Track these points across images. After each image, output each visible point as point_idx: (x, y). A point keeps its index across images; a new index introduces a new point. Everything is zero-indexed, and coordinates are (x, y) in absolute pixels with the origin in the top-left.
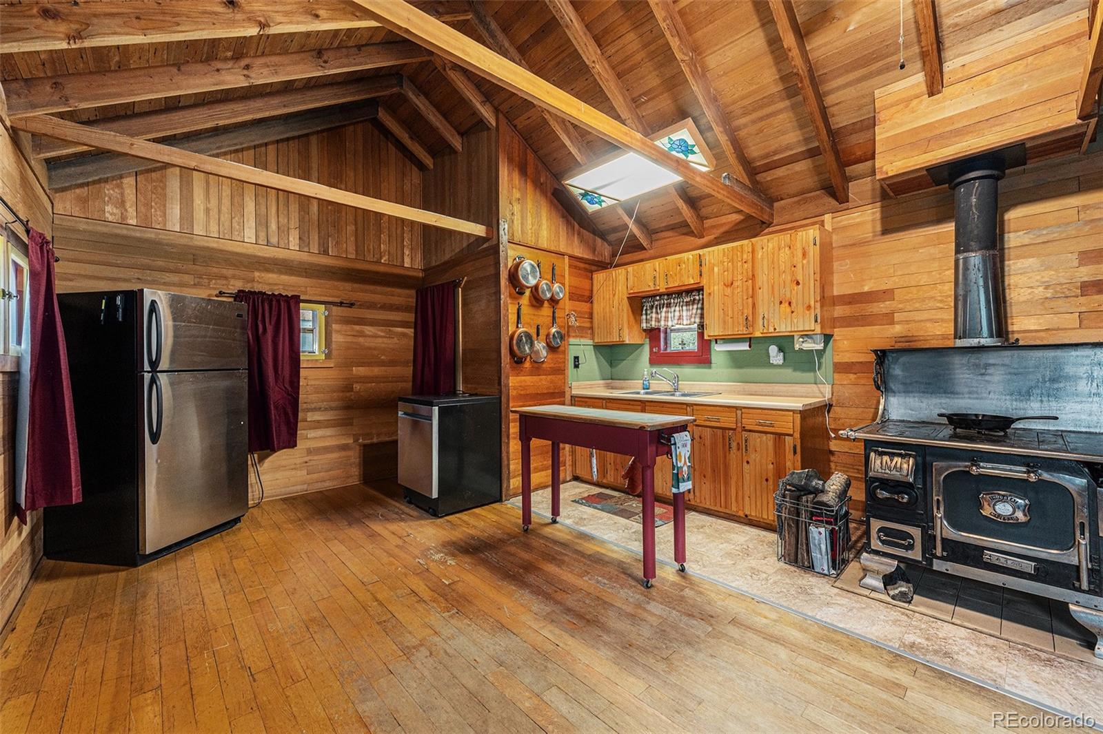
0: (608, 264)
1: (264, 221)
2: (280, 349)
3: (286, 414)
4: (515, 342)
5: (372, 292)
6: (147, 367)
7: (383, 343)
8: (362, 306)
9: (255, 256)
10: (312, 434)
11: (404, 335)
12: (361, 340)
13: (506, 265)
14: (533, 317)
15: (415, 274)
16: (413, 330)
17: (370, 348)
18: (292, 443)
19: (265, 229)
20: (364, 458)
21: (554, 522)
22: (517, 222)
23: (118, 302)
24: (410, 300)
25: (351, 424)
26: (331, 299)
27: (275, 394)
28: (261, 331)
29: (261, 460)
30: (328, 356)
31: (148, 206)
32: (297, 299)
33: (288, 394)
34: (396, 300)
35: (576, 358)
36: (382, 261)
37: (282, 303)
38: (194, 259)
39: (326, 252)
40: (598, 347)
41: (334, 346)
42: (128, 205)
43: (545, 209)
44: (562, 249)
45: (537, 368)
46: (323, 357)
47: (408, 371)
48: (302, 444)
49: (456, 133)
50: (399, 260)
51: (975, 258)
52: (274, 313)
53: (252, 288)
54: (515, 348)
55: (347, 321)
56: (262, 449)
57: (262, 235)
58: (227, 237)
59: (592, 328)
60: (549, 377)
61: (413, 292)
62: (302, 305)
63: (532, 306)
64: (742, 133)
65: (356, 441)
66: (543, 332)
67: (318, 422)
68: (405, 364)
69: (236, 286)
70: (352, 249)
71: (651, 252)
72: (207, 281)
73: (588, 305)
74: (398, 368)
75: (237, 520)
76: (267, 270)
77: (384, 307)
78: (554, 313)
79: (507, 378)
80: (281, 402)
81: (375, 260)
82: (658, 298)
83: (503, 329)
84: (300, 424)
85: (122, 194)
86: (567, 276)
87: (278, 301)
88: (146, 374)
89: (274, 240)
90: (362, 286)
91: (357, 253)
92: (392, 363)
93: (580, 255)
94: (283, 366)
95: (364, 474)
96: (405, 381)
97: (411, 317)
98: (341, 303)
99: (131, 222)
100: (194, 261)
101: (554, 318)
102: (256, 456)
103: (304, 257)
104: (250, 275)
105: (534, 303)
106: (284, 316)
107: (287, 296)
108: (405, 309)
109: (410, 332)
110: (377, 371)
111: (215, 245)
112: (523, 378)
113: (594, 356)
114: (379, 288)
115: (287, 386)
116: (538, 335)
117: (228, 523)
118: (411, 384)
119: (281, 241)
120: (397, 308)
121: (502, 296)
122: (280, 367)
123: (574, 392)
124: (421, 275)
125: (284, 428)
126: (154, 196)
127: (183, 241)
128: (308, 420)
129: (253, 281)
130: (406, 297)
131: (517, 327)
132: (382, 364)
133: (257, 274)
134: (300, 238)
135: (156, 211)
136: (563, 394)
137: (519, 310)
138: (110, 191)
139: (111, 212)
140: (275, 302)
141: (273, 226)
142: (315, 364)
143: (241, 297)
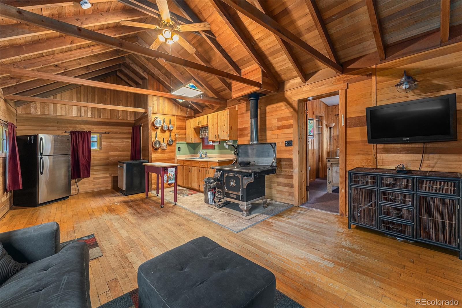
0: (193, 117)
1: (79, 109)
2: (85, 148)
3: (86, 167)
4: (153, 144)
5: (116, 129)
6: (39, 155)
7: (120, 144)
8: (112, 133)
9: (76, 120)
10: (95, 173)
11: (128, 142)
12: (112, 144)
13: (151, 121)
14: (162, 136)
15: (131, 122)
16: (131, 140)
17: (115, 146)
18: (88, 176)
19: (80, 112)
20: (113, 180)
21: (157, 196)
22: (156, 106)
23: (32, 138)
24: (130, 130)
25: (109, 170)
26: (102, 132)
27: (82, 161)
28: (78, 142)
29: (78, 181)
30: (101, 149)
31: (44, 108)
32: (90, 132)
33: (87, 161)
34: (125, 131)
35: (179, 148)
36: (120, 119)
37: (85, 134)
38: (57, 122)
39: (100, 117)
40: (188, 144)
41: (103, 146)
42: (38, 109)
43: (167, 102)
44: (174, 114)
45: (163, 151)
46: (99, 149)
47: (129, 153)
48: (92, 176)
49: (140, 79)
50: (126, 118)
51: (253, 120)
52: (83, 137)
53: (76, 130)
54: (154, 145)
55: (107, 138)
56: (78, 178)
57: (79, 114)
58: (67, 115)
59: (186, 138)
60: (168, 154)
61: (131, 128)
62: (91, 134)
63: (161, 132)
64: (210, 83)
65: (110, 175)
66: (166, 140)
67: (97, 169)
68: (128, 151)
69: (71, 129)
70: (109, 115)
71: (203, 113)
72: (61, 129)
73: (184, 131)
74: (126, 152)
75: (68, 197)
76: (81, 124)
77: (120, 133)
78: (170, 134)
79: (151, 154)
80: (85, 164)
81: (117, 118)
82: (203, 128)
83: (149, 140)
84: (91, 170)
85: (36, 106)
86: (176, 122)
87: (84, 133)
88: (39, 157)
89: (83, 115)
90: (112, 127)
91: (111, 117)
92: (123, 151)
93: (181, 115)
94: (85, 152)
95: (113, 186)
96: (128, 156)
97: (130, 136)
98: (105, 133)
99: (38, 113)
100: (57, 123)
101: (170, 136)
102: (77, 180)
103: (93, 119)
104: (75, 126)
105: (162, 131)
106: (86, 138)
107: (86, 132)
108: (129, 133)
109: (130, 141)
110: (118, 153)
111: (64, 118)
112: (158, 154)
113: (187, 147)
114: (119, 127)
115: (87, 159)
116: (164, 141)
117: (64, 198)
118: (130, 157)
119: (85, 115)
120: (125, 133)
121: (149, 130)
122: (84, 153)
123: (178, 158)
124: (134, 122)
125: (86, 171)
126: (45, 105)
127: (54, 117)
128: (94, 169)
129: (76, 128)
130: (130, 129)
131: (156, 139)
132: (120, 151)
133: (77, 125)
134: (91, 114)
135: (46, 109)
136: (174, 159)
137: (156, 134)
138: (32, 105)
139: (33, 111)
140: (82, 134)
141: (83, 111)
142: (96, 152)
143: (72, 133)
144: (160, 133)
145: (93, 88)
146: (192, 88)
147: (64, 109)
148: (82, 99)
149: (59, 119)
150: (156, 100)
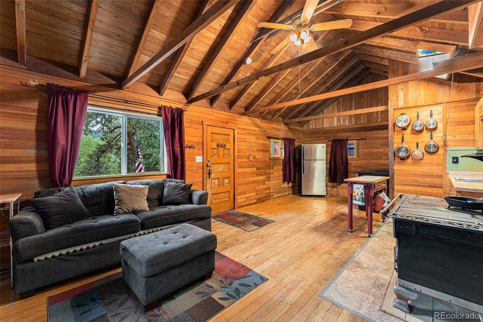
1: (339, 119)
3: (345, 173)
4: (396, 151)
6: (302, 159)
9: (337, 130)
14: (413, 139)
22: (401, 99)
23: (300, 147)
26: (359, 138)
27: (342, 167)
29: (339, 185)
30: (357, 157)
32: (347, 140)
33: (345, 167)
35: (455, 158)
37: (343, 141)
39: (357, 123)
41: (360, 153)
42: (313, 124)
44: (440, 101)
45: (416, 162)
52: (341, 145)
53: (336, 138)
55: (364, 144)
56: (339, 183)
57: (339, 123)
58: (331, 126)
63: (413, 134)
66: (422, 146)
69: (333, 138)
70: (366, 120)
75: (324, 196)
76: (340, 133)
77: (380, 138)
78: (431, 135)
81: (376, 121)
83: (390, 146)
88: (302, 161)
89: (342, 124)
91: (368, 121)
98: (362, 139)
100: (324, 134)
101: (431, 138)
103: (350, 126)
105: (415, 132)
106: (344, 145)
107: (344, 139)
111: (328, 129)
112: (407, 166)
115: (345, 165)
116: (417, 147)
117: (321, 196)
121: (389, 133)
122: (343, 159)
126: (317, 121)
127: (322, 129)
129: (336, 136)
131: (401, 145)
133: (338, 134)
134: (349, 121)
135: (318, 124)
137: (403, 137)
138: (311, 122)
139: (311, 126)
140: (341, 142)
141: (342, 120)
142: (353, 159)
143: (334, 141)
144: (411, 135)
145: (350, 95)
146: (429, 54)
147: (328, 121)
148: (341, 109)
149: (325, 130)
150: (402, 89)
